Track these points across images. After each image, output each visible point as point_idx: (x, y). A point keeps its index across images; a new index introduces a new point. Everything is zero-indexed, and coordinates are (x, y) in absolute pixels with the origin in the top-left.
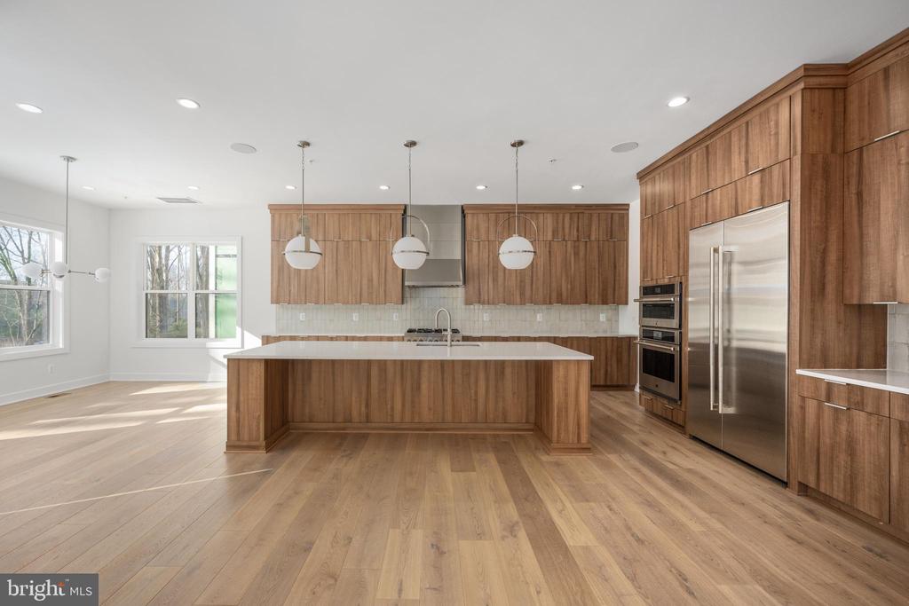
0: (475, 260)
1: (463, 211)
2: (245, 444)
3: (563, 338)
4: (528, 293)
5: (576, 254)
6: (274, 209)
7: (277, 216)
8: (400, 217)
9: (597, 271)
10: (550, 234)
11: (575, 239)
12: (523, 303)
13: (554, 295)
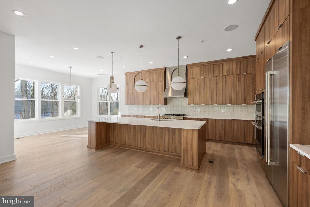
0: (191, 87)
1: (186, 67)
2: (91, 147)
3: (229, 120)
4: (215, 100)
5: (240, 81)
6: (126, 74)
7: (127, 76)
8: (163, 72)
9: (251, 88)
10: (225, 72)
11: (239, 74)
12: (212, 104)
13: (228, 100)
